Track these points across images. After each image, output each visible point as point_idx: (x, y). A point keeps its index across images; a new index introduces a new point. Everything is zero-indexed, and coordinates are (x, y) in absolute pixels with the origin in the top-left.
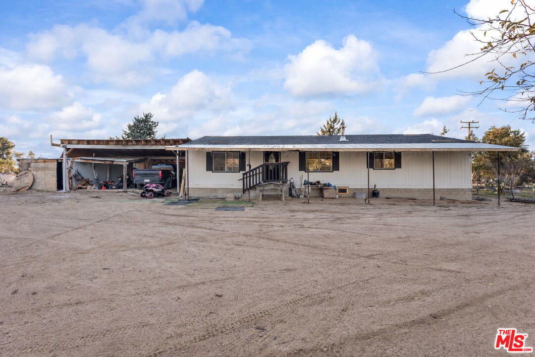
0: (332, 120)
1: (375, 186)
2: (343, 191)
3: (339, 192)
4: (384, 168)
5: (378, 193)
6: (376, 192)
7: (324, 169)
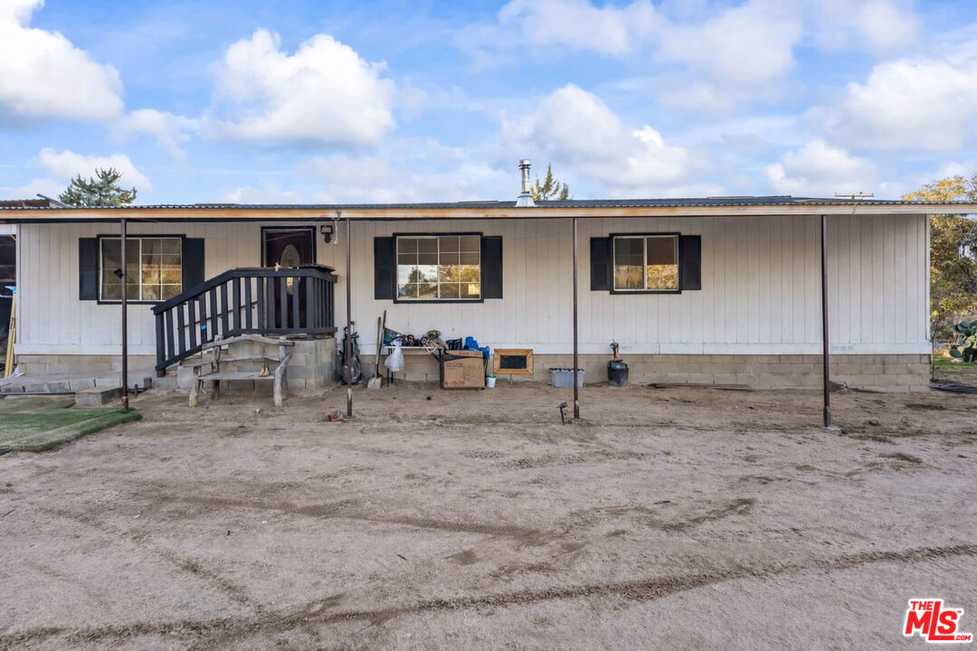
0: (542, 186)
1: (615, 347)
2: (515, 361)
3: (503, 366)
4: (646, 289)
5: (625, 371)
6: (618, 367)
7: (452, 295)
